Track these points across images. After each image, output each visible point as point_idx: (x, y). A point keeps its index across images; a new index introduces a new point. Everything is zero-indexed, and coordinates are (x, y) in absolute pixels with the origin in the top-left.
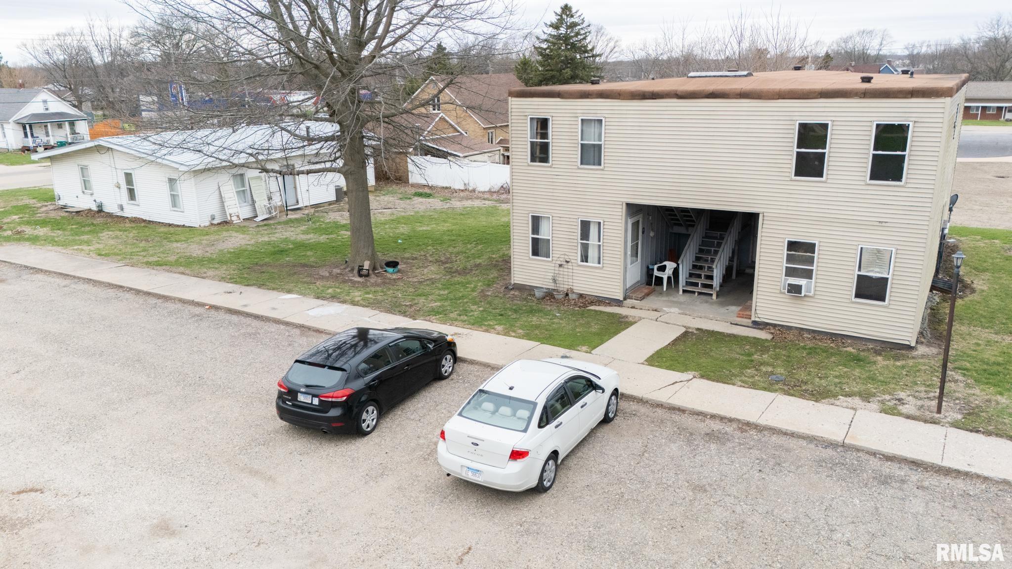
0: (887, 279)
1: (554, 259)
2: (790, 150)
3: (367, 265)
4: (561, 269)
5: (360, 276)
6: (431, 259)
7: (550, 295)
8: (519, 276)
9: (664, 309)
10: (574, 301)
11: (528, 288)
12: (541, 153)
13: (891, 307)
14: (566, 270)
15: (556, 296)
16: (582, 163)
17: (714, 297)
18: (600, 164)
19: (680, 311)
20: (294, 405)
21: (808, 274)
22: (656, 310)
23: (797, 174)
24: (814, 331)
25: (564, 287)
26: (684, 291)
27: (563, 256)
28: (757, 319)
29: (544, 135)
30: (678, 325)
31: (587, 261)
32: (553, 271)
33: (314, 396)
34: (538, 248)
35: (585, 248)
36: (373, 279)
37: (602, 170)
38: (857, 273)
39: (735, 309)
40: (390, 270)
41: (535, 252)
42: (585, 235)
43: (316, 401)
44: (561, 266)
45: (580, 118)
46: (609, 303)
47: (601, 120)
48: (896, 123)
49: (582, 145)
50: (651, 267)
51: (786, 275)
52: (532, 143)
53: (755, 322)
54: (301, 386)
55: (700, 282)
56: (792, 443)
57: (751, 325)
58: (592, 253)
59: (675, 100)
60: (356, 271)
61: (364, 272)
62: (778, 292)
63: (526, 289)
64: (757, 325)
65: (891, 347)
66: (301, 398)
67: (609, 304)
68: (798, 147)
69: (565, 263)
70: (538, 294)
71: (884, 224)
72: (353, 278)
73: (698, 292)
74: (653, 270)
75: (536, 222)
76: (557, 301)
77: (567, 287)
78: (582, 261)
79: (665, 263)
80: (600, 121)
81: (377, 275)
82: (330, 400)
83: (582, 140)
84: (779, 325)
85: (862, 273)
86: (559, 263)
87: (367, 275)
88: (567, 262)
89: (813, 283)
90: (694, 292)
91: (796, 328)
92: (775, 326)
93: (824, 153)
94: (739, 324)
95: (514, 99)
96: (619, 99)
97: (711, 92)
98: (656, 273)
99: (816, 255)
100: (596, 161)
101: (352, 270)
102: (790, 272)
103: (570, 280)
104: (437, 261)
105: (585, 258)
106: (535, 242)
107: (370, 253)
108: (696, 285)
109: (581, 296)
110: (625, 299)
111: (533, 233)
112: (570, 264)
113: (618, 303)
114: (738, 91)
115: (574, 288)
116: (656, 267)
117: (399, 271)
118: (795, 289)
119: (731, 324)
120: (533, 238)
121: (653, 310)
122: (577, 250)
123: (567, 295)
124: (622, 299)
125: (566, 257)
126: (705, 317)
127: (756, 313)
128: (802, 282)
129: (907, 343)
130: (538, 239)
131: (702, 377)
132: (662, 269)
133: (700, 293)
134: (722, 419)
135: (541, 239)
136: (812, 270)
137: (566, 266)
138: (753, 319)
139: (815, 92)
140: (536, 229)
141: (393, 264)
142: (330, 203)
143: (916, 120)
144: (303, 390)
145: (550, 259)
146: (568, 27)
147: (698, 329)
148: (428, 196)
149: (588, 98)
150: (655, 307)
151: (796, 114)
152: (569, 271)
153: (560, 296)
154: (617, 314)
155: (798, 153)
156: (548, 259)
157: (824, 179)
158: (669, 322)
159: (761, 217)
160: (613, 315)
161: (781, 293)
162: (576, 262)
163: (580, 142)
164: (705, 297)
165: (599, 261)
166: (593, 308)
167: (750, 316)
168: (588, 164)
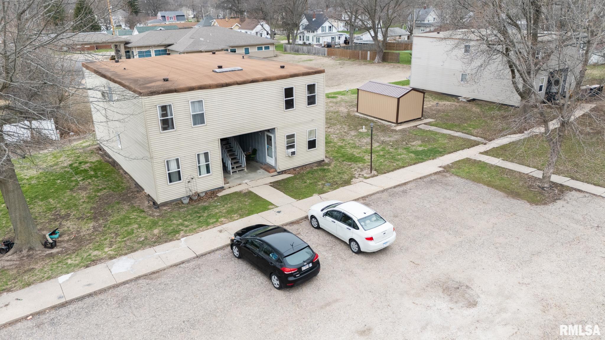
0: (315, 140)
1: (184, 180)
2: (282, 99)
4: (190, 184)
7: (190, 200)
9: (243, 182)
10: (205, 197)
11: (169, 202)
13: (318, 148)
15: (194, 198)
16: (194, 125)
17: (246, 170)
18: (204, 123)
19: (250, 180)
21: (294, 146)
27: (190, 177)
29: (166, 115)
30: (262, 185)
32: (185, 187)
34: (173, 177)
35: (199, 168)
37: (206, 126)
39: (261, 171)
41: (172, 181)
44: (189, 182)
45: (190, 102)
48: (312, 84)
51: (287, 149)
52: (161, 120)
53: (279, 173)
55: (235, 166)
58: (204, 169)
59: (237, 86)
63: (168, 204)
64: (282, 173)
65: (319, 162)
66: (304, 268)
68: (286, 98)
73: (238, 171)
78: (200, 175)
80: (201, 101)
83: (192, 112)
85: (309, 140)
88: (192, 179)
89: (296, 149)
90: (236, 171)
92: (285, 171)
93: (293, 99)
94: (274, 175)
96: (210, 89)
99: (295, 138)
100: (202, 122)
102: (289, 148)
103: (195, 188)
106: (170, 175)
109: (206, 193)
111: (168, 170)
112: (194, 179)
113: (222, 188)
114: (262, 79)
115: (198, 191)
118: (293, 153)
120: (169, 173)
121: (238, 185)
122: (197, 170)
123: (199, 195)
124: (223, 186)
125: (192, 176)
126: (261, 178)
127: (279, 168)
128: (292, 150)
129: (323, 159)
135: (172, 172)
136: (295, 144)
137: (192, 181)
138: (278, 171)
139: (288, 76)
140: (169, 168)
143: (317, 82)
147: (271, 183)
149: (193, 90)
150: (239, 183)
151: (283, 85)
152: (194, 183)
153: (196, 198)
154: (235, 192)
155: (285, 100)
156: (180, 181)
157: (294, 109)
158: (257, 185)
159: (276, 129)
160: (236, 193)
161: (286, 157)
162: (197, 177)
163: (192, 114)
164: (242, 172)
165: (208, 171)
166: (220, 194)
167: (276, 171)
168: (197, 124)
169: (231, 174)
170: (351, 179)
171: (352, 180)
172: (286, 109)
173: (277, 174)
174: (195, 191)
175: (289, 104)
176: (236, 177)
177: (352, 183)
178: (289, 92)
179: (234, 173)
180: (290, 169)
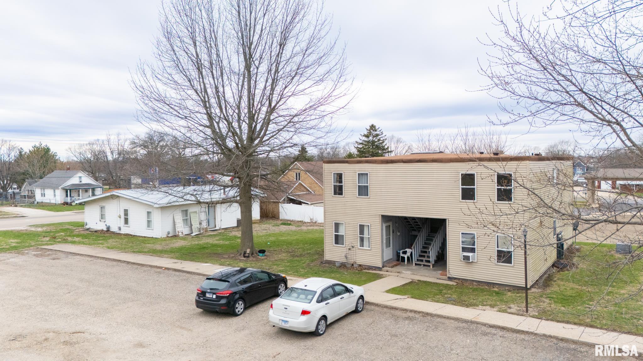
0: (511, 252)
1: (346, 245)
2: (458, 187)
3: (248, 251)
4: (350, 251)
5: (245, 257)
6: (283, 251)
7: (343, 266)
8: (328, 256)
9: (403, 272)
10: (356, 268)
12: (339, 190)
13: (515, 267)
14: (352, 252)
15: (347, 266)
16: (359, 195)
17: (431, 267)
18: (368, 196)
19: (411, 273)
20: (204, 299)
21: (473, 250)
22: (399, 273)
24: (479, 282)
25: (351, 261)
26: (416, 264)
27: (350, 244)
28: (450, 276)
29: (340, 182)
30: (408, 278)
31: (363, 246)
32: (346, 252)
33: (214, 294)
34: (338, 239)
35: (362, 239)
36: (251, 258)
37: (369, 198)
38: (497, 249)
40: (261, 254)
41: (337, 242)
42: (362, 232)
43: (214, 296)
45: (358, 173)
47: (367, 174)
48: (506, 173)
49: (359, 186)
50: (398, 252)
51: (462, 251)
52: (334, 185)
53: (449, 278)
54: (208, 289)
55: (424, 259)
56: (447, 321)
57: (447, 279)
58: (366, 242)
59: (402, 164)
60: (242, 255)
61: (247, 255)
62: (459, 260)
64: (450, 279)
65: (518, 289)
66: (208, 295)
67: (375, 270)
68: (462, 185)
70: (337, 264)
72: (240, 258)
74: (400, 253)
75: (337, 225)
76: (347, 268)
77: (353, 261)
78: (361, 246)
79: (407, 250)
81: (254, 257)
82: (221, 295)
83: (359, 183)
84: (461, 279)
85: (499, 249)
86: (349, 248)
87: (248, 257)
88: (353, 247)
89: (475, 255)
90: (420, 265)
91: (470, 280)
92: (459, 279)
93: (474, 189)
94: (442, 278)
95: (325, 164)
96: (376, 163)
97: (418, 159)
98: (402, 255)
99: (476, 240)
100: (366, 194)
101: (241, 254)
102: (464, 249)
103: (354, 257)
104: (287, 252)
105: (362, 245)
106: (337, 237)
107: (250, 245)
108: (422, 261)
109: (360, 265)
110: (383, 267)
111: (335, 232)
113: (379, 269)
114: (431, 159)
115: (357, 261)
116: (401, 252)
117: (265, 256)
118: (466, 258)
119: (437, 278)
120: (335, 235)
122: (358, 240)
123: (353, 265)
124: (381, 267)
125: (352, 244)
126: (424, 275)
127: (449, 273)
128: (470, 254)
130: (338, 235)
131: (412, 297)
132: (405, 252)
133: (424, 265)
134: (415, 312)
136: (475, 248)
137: (352, 250)
138: (448, 276)
139: (467, 159)
140: (337, 230)
141: (262, 251)
142: (233, 228)
143: (515, 171)
144: (209, 291)
145: (344, 246)
146: (374, 137)
147: (418, 280)
148: (290, 224)
150: (398, 271)
151: (460, 169)
152: (354, 252)
153: (349, 266)
154: (377, 274)
155: (462, 188)
156: (342, 246)
157: (475, 201)
158: (403, 277)
159: (447, 221)
161: (461, 261)
162: (358, 247)
164: (426, 267)
165: (369, 246)
168: (362, 195)
169: (414, 265)
172: (462, 199)
175: (468, 194)
177: (472, 307)
178: (468, 179)
179: (417, 266)
180: (467, 280)
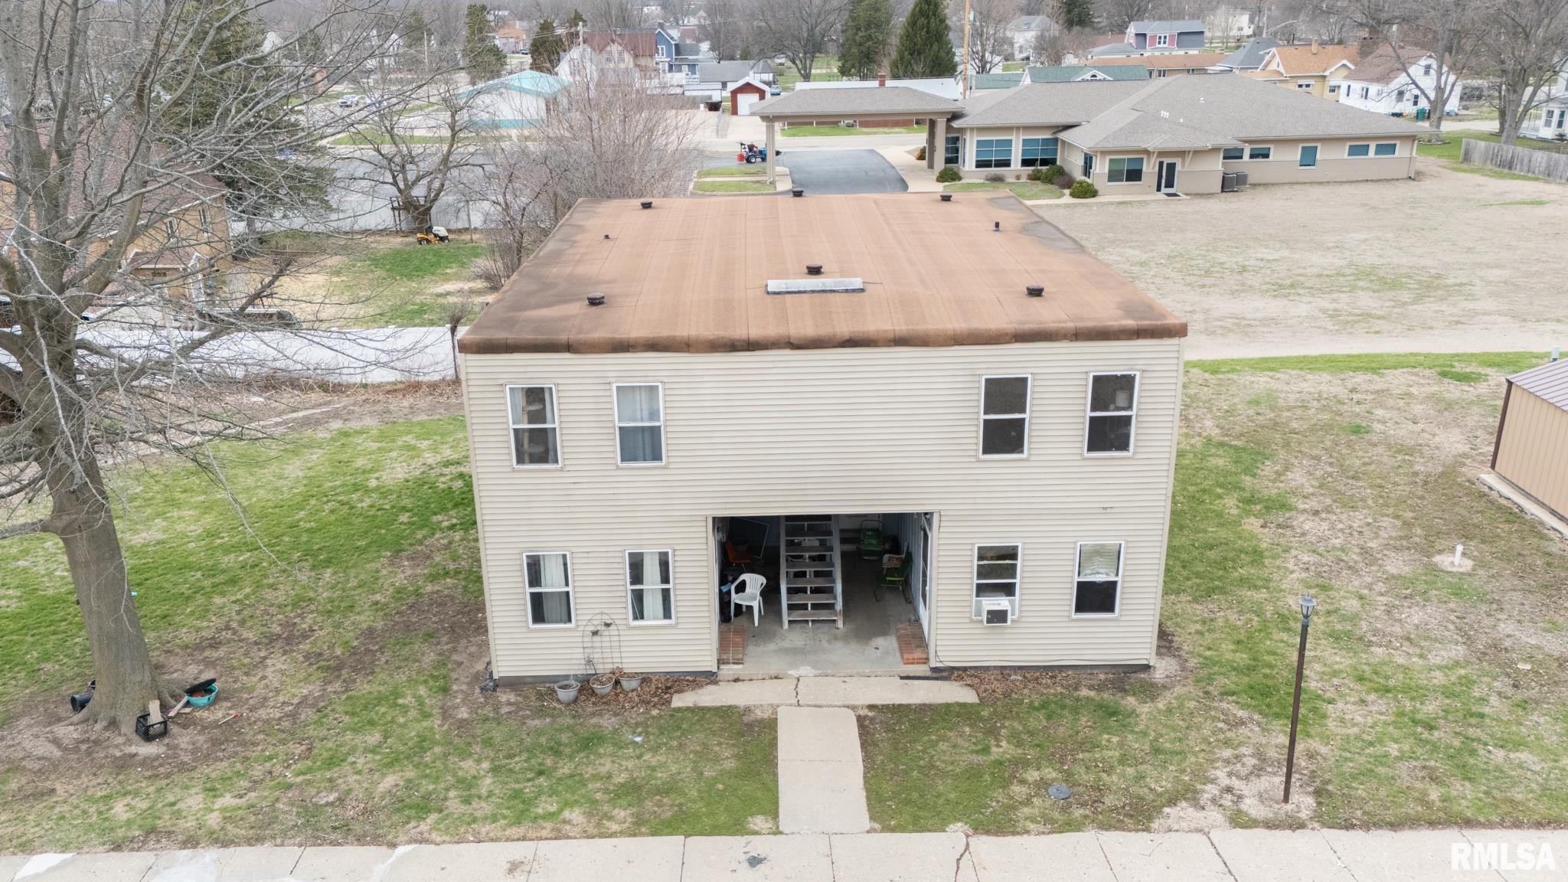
0: (1114, 583)
1: (580, 623)
2: (974, 417)
4: (596, 638)
7: (586, 686)
8: (508, 664)
9: (790, 672)
10: (635, 693)
11: (529, 680)
13: (1122, 618)
14: (608, 639)
15: (597, 691)
16: (623, 460)
17: (840, 624)
18: (659, 459)
19: (817, 672)
21: (1009, 590)
22: (776, 678)
23: (986, 451)
24: (1021, 668)
25: (604, 667)
26: (792, 623)
27: (599, 617)
28: (939, 664)
29: (538, 416)
30: (835, 706)
31: (642, 618)
32: (581, 645)
34: (544, 609)
35: (638, 597)
37: (665, 468)
38: (1077, 579)
39: (887, 644)
41: (540, 617)
42: (637, 575)
44: (595, 633)
45: (614, 386)
46: (694, 681)
47: (655, 387)
48: (1119, 374)
49: (622, 429)
51: (977, 596)
52: (516, 431)
53: (935, 670)
55: (809, 602)
57: (931, 674)
58: (653, 603)
59: (788, 352)
60: (128, 726)
61: (156, 729)
62: (967, 621)
63: (525, 684)
64: (942, 674)
65: (1126, 670)
68: (986, 413)
69: (604, 628)
70: (566, 695)
71: (1109, 511)
72: (133, 749)
73: (813, 621)
75: (534, 565)
76: (603, 700)
77: (610, 666)
78: (635, 618)
79: (743, 577)
80: (653, 390)
81: (186, 722)
83: (621, 421)
84: (971, 668)
85: (1082, 579)
86: (593, 628)
88: (608, 625)
89: (1017, 602)
90: (805, 622)
91: (995, 667)
92: (965, 669)
93: (1023, 420)
94: (912, 675)
95: (470, 357)
97: (847, 338)
99: (1020, 563)
100: (648, 451)
102: (983, 591)
103: (614, 655)
104: (270, 639)
105: (639, 614)
106: (537, 601)
109: (645, 679)
110: (720, 667)
111: (531, 585)
112: (612, 628)
113: (710, 678)
114: (891, 336)
115: (624, 666)
117: (220, 700)
118: (997, 617)
119: (902, 678)
120: (533, 595)
121: (771, 678)
122: (626, 602)
123: (617, 682)
124: (715, 667)
125: (606, 617)
127: (937, 656)
128: (1001, 603)
129: (1145, 662)
130: (540, 594)
131: (975, 830)
132: (741, 588)
135: (546, 593)
136: (1014, 584)
137: (606, 633)
138: (933, 664)
139: (1007, 334)
140: (535, 577)
143: (1144, 368)
145: (572, 625)
147: (871, 707)
149: (628, 351)
150: (773, 673)
151: (981, 366)
152: (613, 639)
153: (608, 688)
154: (730, 707)
155: (986, 422)
156: (568, 625)
157: (1025, 455)
158: (818, 703)
159: (935, 519)
160: (725, 712)
161: (972, 621)
162: (624, 622)
163: (618, 424)
164: (826, 627)
165: (667, 614)
166: (679, 701)
167: (926, 660)
168: (635, 459)
169: (786, 625)
170: (1172, 802)
171: (1166, 810)
172: (986, 454)
173: (929, 674)
174: (615, 666)
175: (1003, 438)
176: (787, 644)
177: (1154, 825)
178: (1006, 395)
179: (793, 625)
